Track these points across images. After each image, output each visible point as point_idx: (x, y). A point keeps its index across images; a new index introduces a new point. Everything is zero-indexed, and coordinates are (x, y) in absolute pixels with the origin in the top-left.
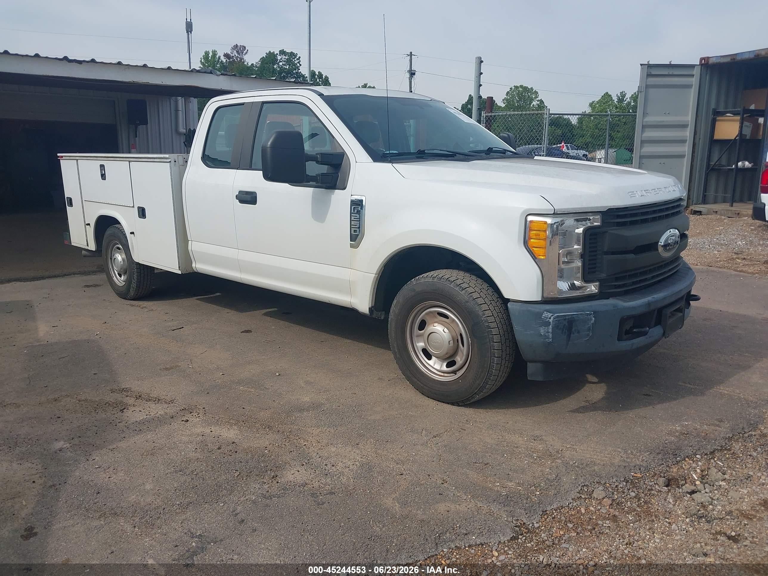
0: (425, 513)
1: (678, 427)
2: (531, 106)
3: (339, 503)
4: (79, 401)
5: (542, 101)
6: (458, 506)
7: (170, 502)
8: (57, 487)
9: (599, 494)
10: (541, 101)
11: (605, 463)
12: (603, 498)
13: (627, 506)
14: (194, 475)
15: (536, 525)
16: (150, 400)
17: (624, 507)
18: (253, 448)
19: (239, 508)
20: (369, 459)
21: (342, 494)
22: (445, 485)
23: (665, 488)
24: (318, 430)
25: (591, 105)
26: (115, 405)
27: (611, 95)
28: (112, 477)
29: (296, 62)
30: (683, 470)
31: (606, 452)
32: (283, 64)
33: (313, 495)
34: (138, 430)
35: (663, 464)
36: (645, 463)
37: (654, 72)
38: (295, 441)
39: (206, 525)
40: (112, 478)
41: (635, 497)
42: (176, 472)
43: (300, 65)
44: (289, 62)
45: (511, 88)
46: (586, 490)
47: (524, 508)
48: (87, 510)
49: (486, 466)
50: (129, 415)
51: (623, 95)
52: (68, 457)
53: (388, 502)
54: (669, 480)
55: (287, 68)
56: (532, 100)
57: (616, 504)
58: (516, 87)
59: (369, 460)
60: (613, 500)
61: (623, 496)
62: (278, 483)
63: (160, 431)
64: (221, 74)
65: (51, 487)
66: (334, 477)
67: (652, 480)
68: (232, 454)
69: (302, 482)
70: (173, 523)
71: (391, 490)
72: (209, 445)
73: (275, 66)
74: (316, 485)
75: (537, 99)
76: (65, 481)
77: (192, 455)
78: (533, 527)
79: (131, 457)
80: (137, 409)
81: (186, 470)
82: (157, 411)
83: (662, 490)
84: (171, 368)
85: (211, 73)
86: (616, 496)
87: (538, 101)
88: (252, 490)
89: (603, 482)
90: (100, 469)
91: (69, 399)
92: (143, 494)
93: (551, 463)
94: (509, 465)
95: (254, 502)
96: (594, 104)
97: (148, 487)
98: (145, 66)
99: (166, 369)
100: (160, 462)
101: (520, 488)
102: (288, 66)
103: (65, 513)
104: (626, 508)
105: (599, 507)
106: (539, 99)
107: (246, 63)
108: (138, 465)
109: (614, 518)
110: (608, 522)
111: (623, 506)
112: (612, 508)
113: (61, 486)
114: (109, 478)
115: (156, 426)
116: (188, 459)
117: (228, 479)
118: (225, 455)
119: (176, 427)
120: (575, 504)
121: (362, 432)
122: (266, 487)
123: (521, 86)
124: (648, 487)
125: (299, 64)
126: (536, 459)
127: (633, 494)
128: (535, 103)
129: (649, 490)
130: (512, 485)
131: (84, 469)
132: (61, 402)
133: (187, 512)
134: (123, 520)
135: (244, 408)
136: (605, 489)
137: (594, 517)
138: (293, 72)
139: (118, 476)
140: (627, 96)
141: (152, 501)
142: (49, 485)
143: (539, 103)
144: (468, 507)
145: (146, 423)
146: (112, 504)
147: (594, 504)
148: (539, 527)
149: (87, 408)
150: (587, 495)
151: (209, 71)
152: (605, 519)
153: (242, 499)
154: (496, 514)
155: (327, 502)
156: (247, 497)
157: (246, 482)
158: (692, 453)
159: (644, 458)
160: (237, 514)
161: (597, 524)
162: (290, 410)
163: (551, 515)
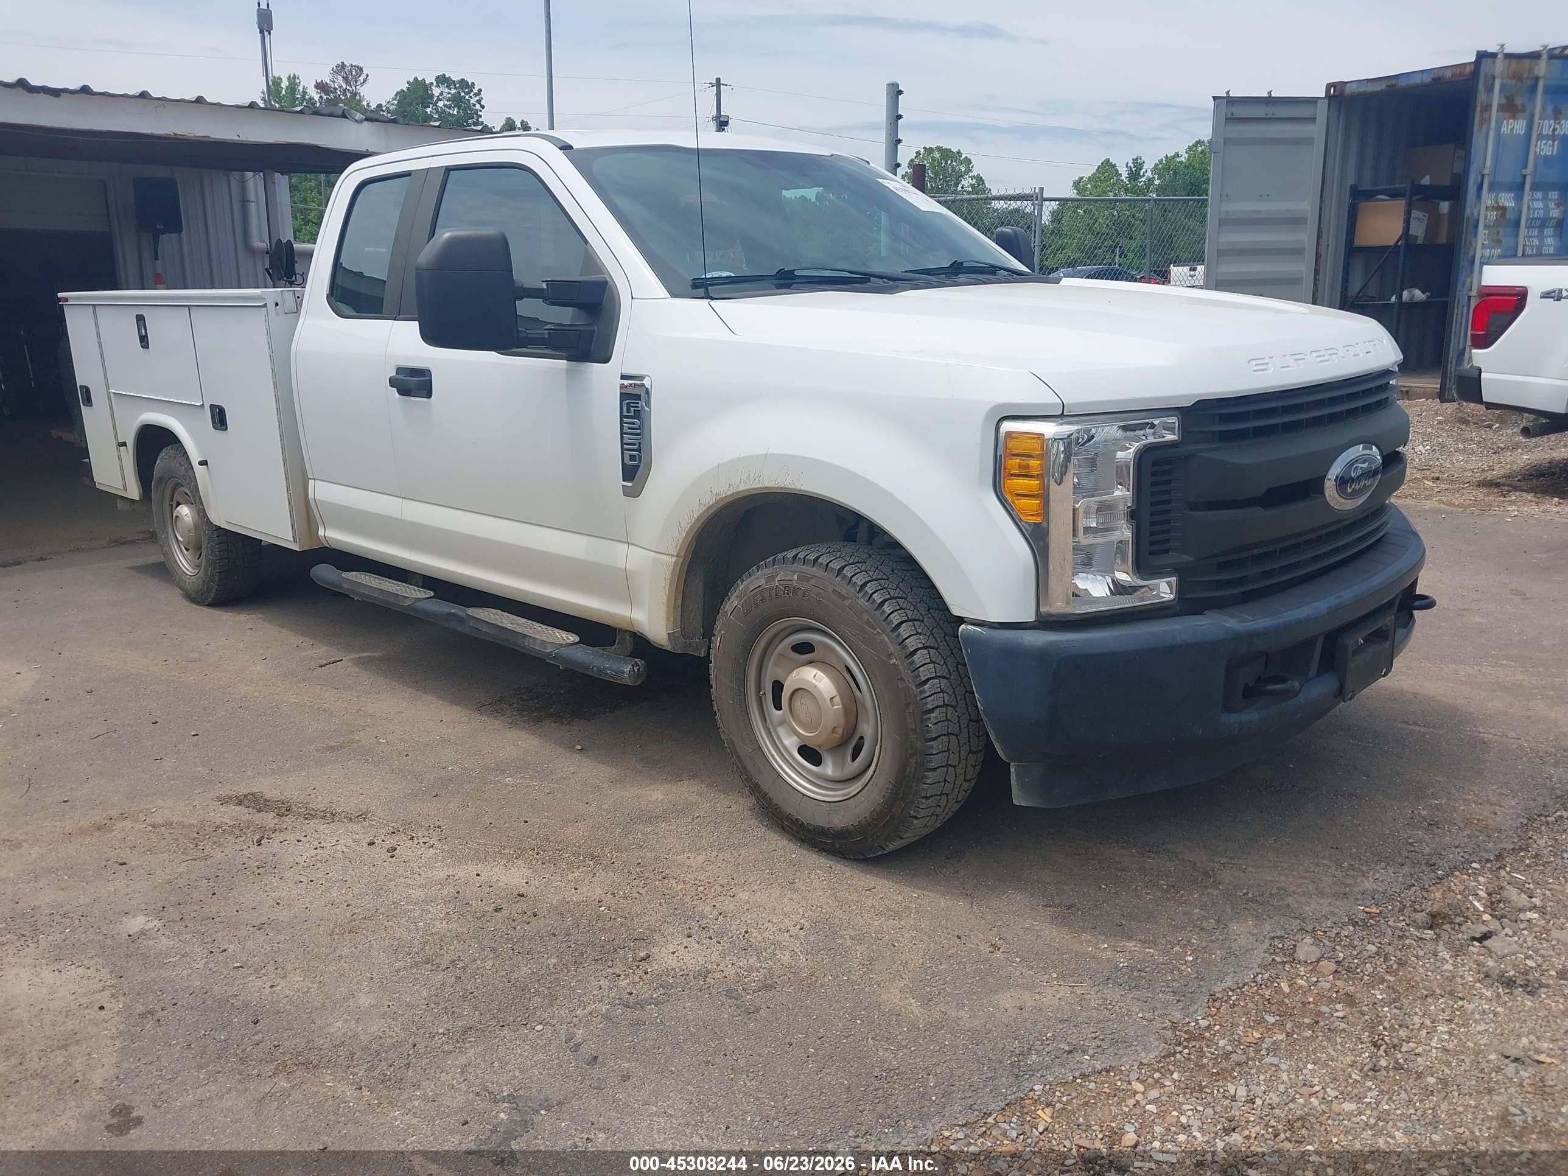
0: (975, 1015)
1: (1424, 809)
2: (959, 188)
3: (791, 1006)
4: (154, 826)
5: (981, 178)
6: (1037, 997)
7: (423, 1031)
8: (160, 1014)
9: (1308, 953)
10: (980, 180)
11: (1305, 889)
12: (1318, 960)
13: (1367, 973)
14: (459, 969)
15: (1204, 1023)
16: (313, 817)
17: (1362, 974)
18: (571, 903)
19: (579, 1033)
20: (824, 911)
21: (792, 988)
22: (998, 954)
23: (1429, 932)
24: (700, 859)
25: (1077, 184)
26: (237, 832)
27: (1114, 166)
28: (277, 985)
29: (473, 101)
30: (1452, 894)
31: (1301, 868)
32: (445, 105)
33: (729, 993)
34: (305, 880)
35: (1414, 885)
36: (1380, 884)
37: (1241, 111)
38: (657, 883)
39: (517, 1074)
40: (279, 988)
41: (1377, 953)
42: (416, 965)
43: (483, 107)
44: (457, 100)
45: (918, 153)
46: (1280, 946)
47: (1171, 990)
48: (243, 1061)
49: (1069, 911)
50: (275, 851)
51: (1138, 164)
52: (164, 948)
53: (892, 996)
54: (1433, 916)
55: (455, 113)
56: (960, 176)
57: (1345, 970)
58: (929, 151)
59: (826, 913)
60: (1338, 963)
61: (1355, 953)
62: (646, 973)
63: (356, 880)
64: (366, 120)
65: (143, 1015)
66: (764, 954)
67: (1401, 918)
68: (529, 920)
69: (698, 968)
70: (443, 1074)
71: (890, 973)
72: (473, 902)
73: (429, 110)
74: (730, 971)
75: (971, 174)
76: (174, 1001)
77: (441, 927)
78: (1197, 1027)
79: (307, 939)
80: (291, 837)
81: (438, 961)
82: (336, 838)
83: (1424, 936)
84: (341, 747)
85: (344, 116)
86: (1341, 955)
87: (972, 178)
88: (595, 992)
89: (1310, 928)
90: (245, 969)
91: (128, 824)
92: (358, 1016)
93: (1200, 896)
94: (1118, 905)
95: (607, 1018)
96: (1081, 184)
97: (365, 1000)
98: (200, 100)
99: (331, 748)
100: (375, 946)
101: (1152, 951)
102: (456, 109)
103: (192, 1071)
104: (1366, 978)
105: (1315, 979)
106: (974, 173)
107: (365, 103)
108: (328, 955)
109: (1350, 1000)
110: (1339, 1006)
111: (1358, 974)
112: (1338, 979)
113: (166, 1012)
114: (272, 987)
115: (343, 870)
116: (435, 937)
117: (536, 973)
118: (516, 923)
119: (389, 870)
120: (1266, 976)
121: (794, 856)
122: (624, 983)
123: (939, 149)
124: (1398, 933)
125: (480, 103)
126: (1167, 891)
127: (1372, 948)
128: (966, 182)
129: (1400, 937)
130: (1135, 946)
131: (208, 972)
132: (113, 831)
133: (466, 1049)
134: (331, 1074)
135: (526, 822)
136: (1317, 942)
137: (1311, 999)
138: (467, 122)
139: (290, 982)
140: (1145, 166)
141: (382, 1030)
142: (138, 1011)
143: (974, 181)
144: (1059, 996)
145: (319, 865)
146: (294, 1042)
147: (1302, 973)
148: (1208, 1028)
149: (177, 840)
150: (1285, 954)
151: (340, 112)
152: (1331, 1001)
153: (578, 1013)
154: (1117, 1007)
155: (764, 1006)
156: (589, 1008)
157: (577, 976)
158: (1463, 860)
159: (1377, 875)
160: (577, 1046)
161: (1319, 1014)
162: (628, 820)
163: (1226, 1001)
